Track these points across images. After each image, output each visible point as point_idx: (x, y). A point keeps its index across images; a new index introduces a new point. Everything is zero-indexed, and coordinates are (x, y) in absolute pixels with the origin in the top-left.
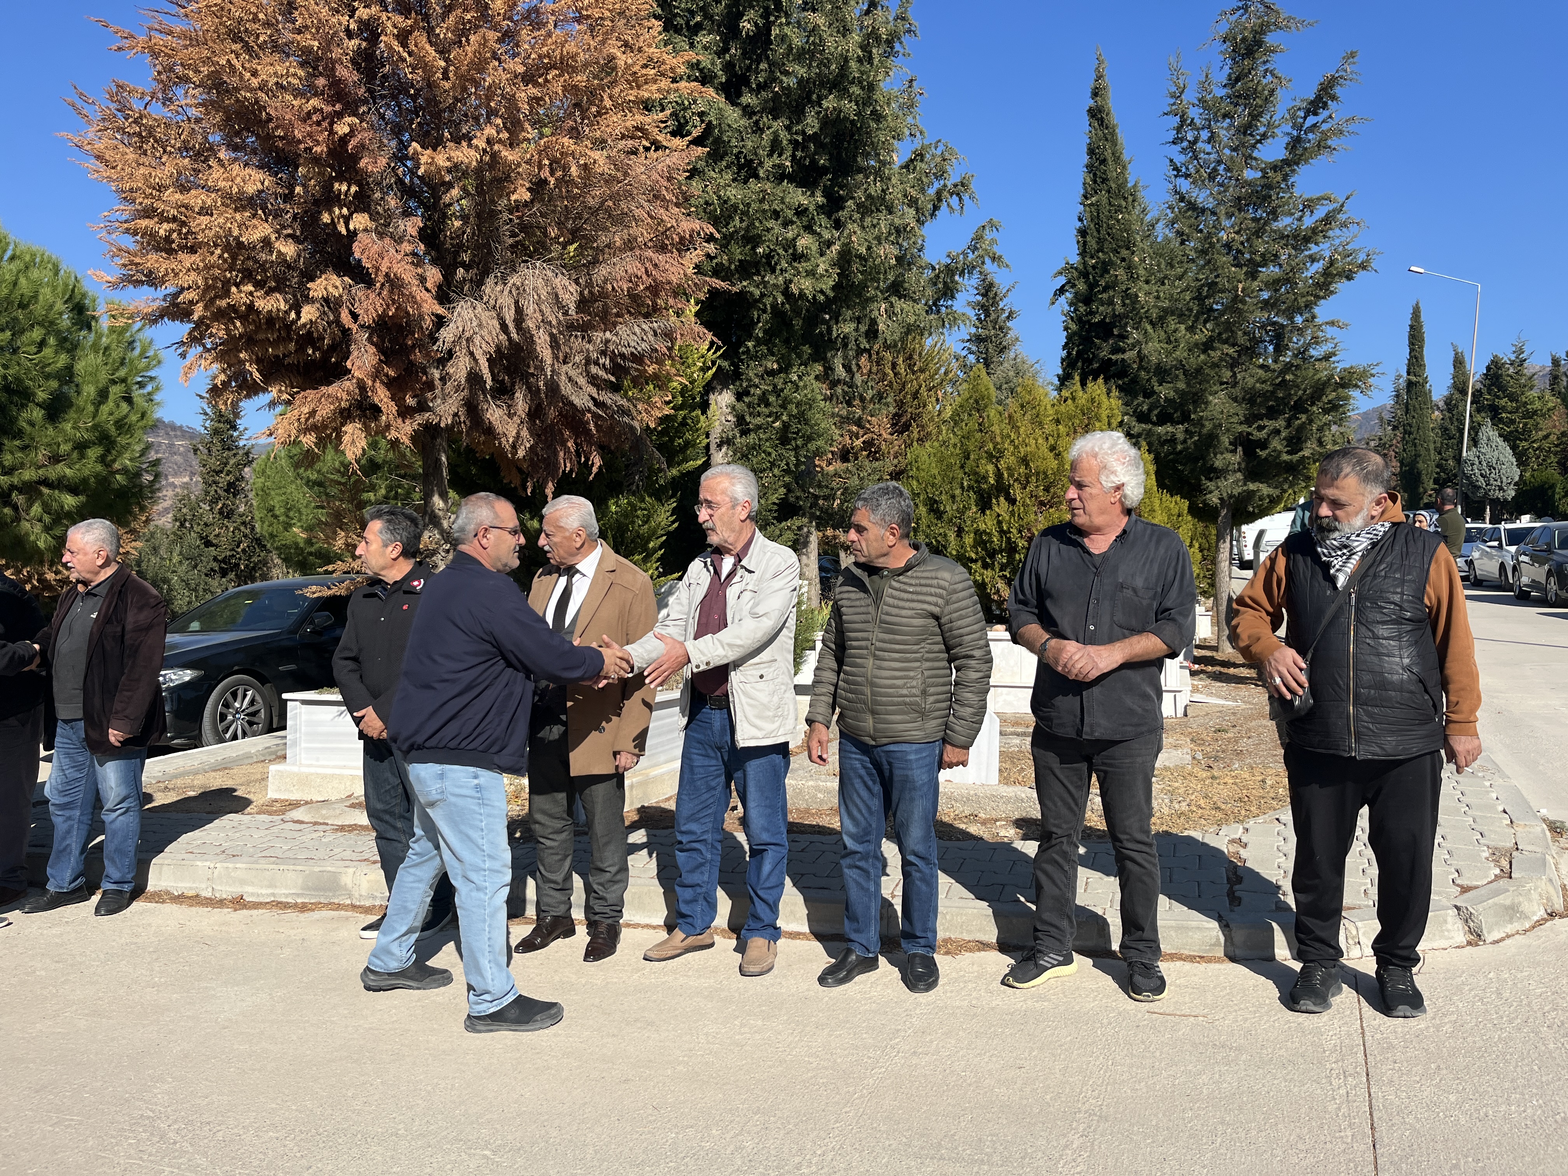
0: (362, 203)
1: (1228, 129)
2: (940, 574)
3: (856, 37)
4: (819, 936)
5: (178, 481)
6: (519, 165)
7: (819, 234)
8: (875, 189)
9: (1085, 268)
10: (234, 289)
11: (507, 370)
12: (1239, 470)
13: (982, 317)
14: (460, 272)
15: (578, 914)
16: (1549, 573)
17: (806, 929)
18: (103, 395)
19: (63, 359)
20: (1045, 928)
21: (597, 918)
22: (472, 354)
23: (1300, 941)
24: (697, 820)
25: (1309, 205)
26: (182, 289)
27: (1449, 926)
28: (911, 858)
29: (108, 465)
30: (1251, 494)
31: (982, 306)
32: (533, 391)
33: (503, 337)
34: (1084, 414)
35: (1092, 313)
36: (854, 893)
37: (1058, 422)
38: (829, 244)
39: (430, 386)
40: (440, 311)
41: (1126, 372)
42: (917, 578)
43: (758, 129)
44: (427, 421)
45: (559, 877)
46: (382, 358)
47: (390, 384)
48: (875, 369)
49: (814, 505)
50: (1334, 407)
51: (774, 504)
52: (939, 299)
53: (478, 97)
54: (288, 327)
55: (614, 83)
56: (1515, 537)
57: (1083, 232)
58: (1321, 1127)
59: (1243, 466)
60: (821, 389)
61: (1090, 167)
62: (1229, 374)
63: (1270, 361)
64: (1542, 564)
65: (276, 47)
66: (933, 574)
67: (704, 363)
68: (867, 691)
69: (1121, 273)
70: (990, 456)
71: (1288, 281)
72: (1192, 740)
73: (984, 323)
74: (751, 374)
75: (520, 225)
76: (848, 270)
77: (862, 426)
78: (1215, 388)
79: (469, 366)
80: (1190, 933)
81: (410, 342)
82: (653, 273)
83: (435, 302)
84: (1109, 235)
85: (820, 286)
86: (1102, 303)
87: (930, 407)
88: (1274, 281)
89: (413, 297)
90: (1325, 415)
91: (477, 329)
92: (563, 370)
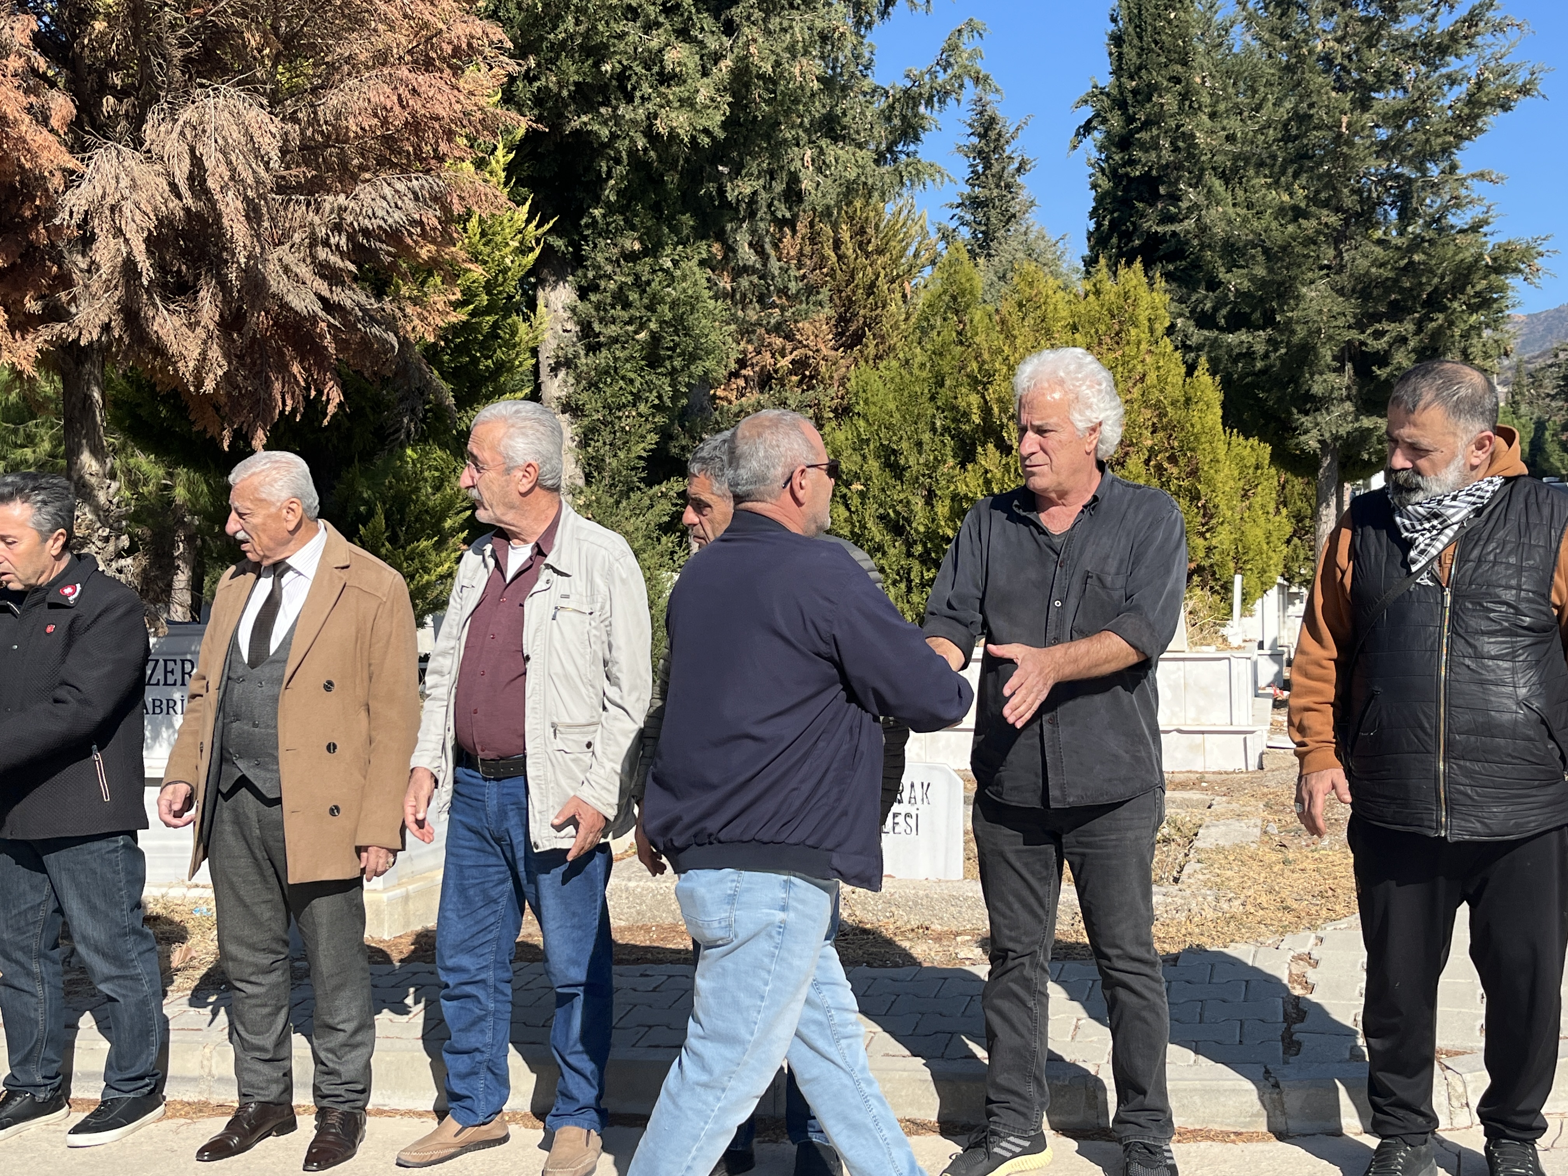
7: (702, 42)
9: (1121, 93)
11: (178, 258)
12: (1348, 398)
13: (980, 169)
14: (109, 102)
20: (1003, 1097)
22: (120, 231)
23: (1376, 1107)
24: (470, 950)
30: (1365, 434)
31: (980, 153)
32: (226, 289)
33: (169, 204)
34: (1113, 316)
35: (1132, 162)
37: (1074, 328)
38: (717, 58)
39: (65, 281)
40: (71, 162)
41: (1183, 251)
44: (60, 337)
45: (268, 1040)
48: (807, 249)
50: (1484, 302)
51: (640, 458)
52: (895, 143)
57: (1117, 40)
59: (1354, 391)
60: (712, 281)
62: (1331, 252)
63: (1394, 233)
67: (521, 243)
69: (1171, 101)
70: (974, 383)
71: (1415, 112)
72: (1267, 805)
73: (983, 178)
74: (600, 258)
75: (206, 28)
76: (745, 98)
77: (789, 337)
78: (1310, 274)
79: (124, 250)
80: (1222, 1099)
81: (28, 213)
82: (411, 102)
83: (63, 149)
84: (1156, 43)
85: (703, 122)
86: (1145, 147)
87: (893, 308)
88: (1395, 113)
89: (25, 141)
90: (1471, 314)
91: (126, 193)
92: (274, 255)
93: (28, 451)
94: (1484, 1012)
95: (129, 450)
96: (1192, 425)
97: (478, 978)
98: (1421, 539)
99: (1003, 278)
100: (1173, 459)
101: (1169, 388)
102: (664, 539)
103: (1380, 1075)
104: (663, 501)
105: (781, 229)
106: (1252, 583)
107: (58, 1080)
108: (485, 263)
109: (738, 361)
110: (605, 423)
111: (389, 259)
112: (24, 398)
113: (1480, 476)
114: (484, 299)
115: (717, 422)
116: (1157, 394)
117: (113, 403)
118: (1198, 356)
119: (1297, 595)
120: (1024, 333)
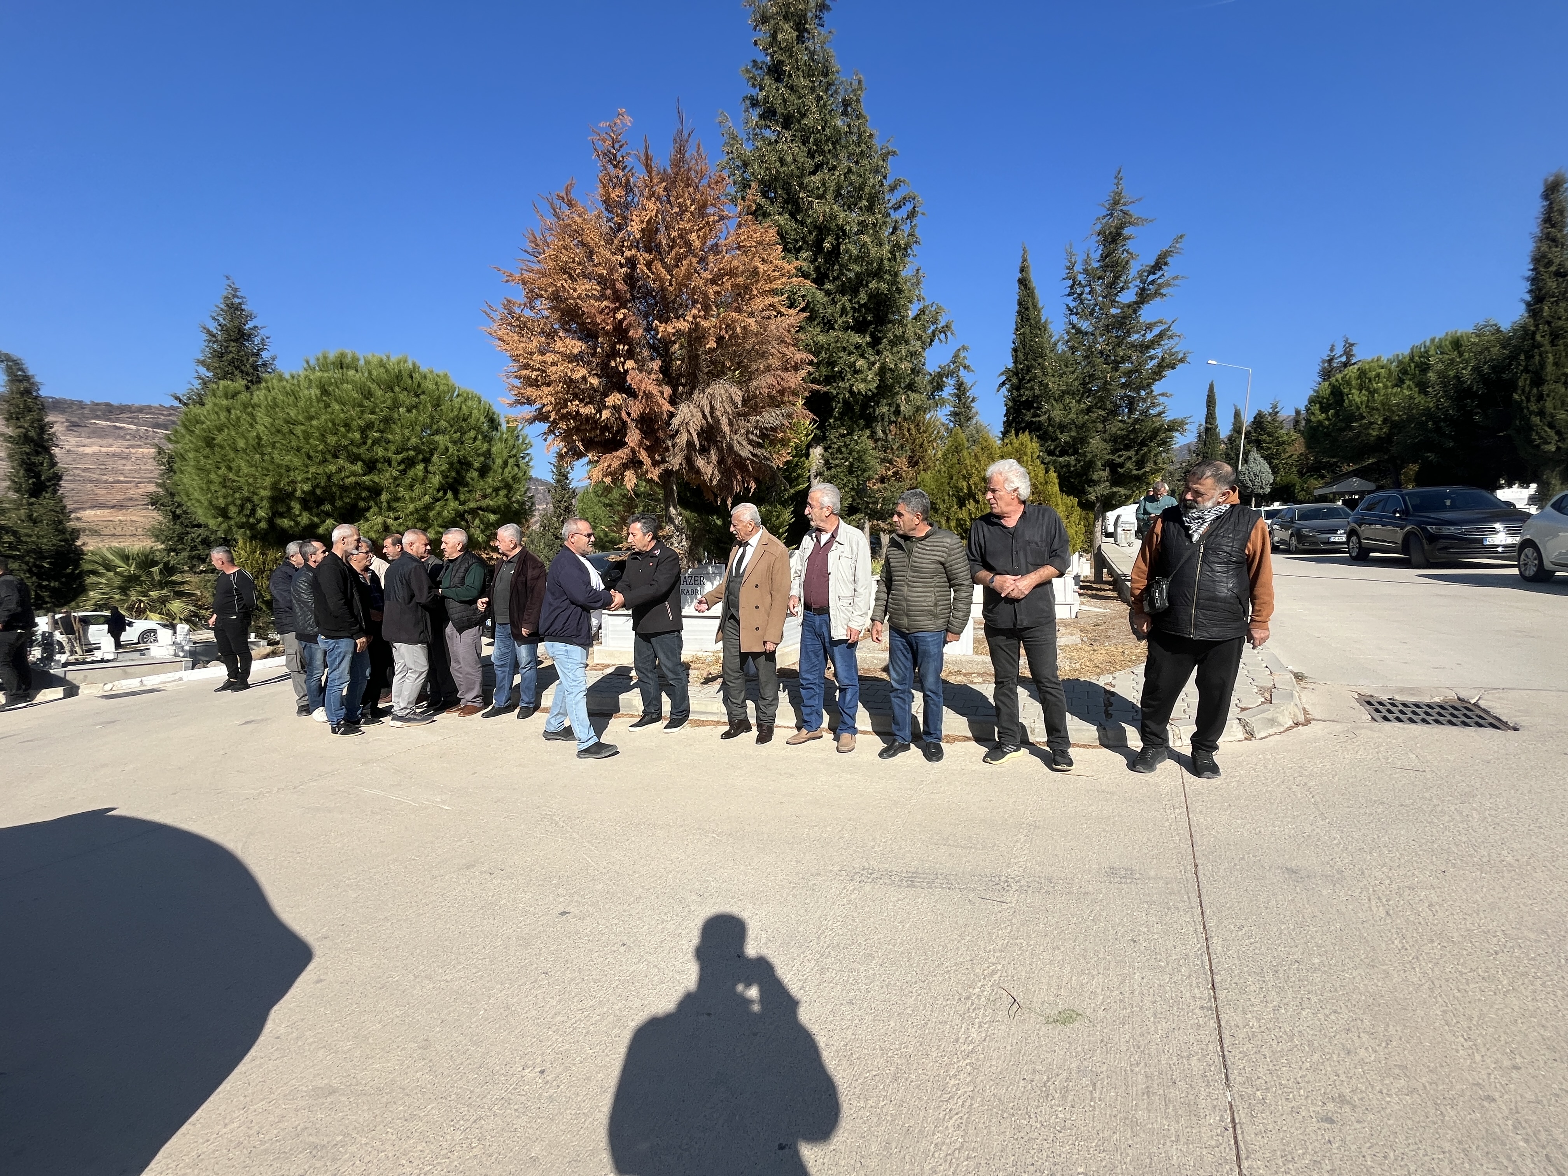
0: (630, 354)
1: (1101, 286)
2: (944, 540)
3: (887, 247)
4: (878, 733)
5: (540, 507)
6: (710, 329)
7: (868, 358)
8: (899, 331)
9: (1017, 370)
10: (569, 404)
11: (706, 439)
12: (1107, 480)
13: (958, 401)
14: (681, 389)
15: (753, 721)
16: (1292, 535)
17: (870, 729)
18: (505, 463)
19: (486, 446)
22: (688, 431)
24: (810, 673)
25: (1149, 327)
26: (544, 405)
27: (1234, 729)
28: (928, 693)
29: (509, 499)
30: (1114, 494)
31: (958, 395)
32: (720, 450)
33: (704, 422)
35: (1021, 396)
36: (897, 710)
38: (874, 363)
39: (667, 449)
40: (672, 409)
41: (1041, 428)
43: (834, 302)
44: (666, 468)
45: (739, 701)
46: (643, 436)
47: (647, 449)
48: (898, 432)
49: (867, 507)
50: (1164, 443)
52: (934, 392)
53: (688, 294)
54: (596, 422)
55: (758, 281)
56: (1270, 515)
57: (1015, 350)
58: (1161, 834)
59: (1110, 478)
60: (870, 444)
61: (1019, 313)
62: (1102, 426)
63: (1126, 418)
64: (1287, 529)
65: (585, 276)
67: (807, 431)
68: (904, 604)
69: (1038, 372)
70: (964, 477)
71: (1137, 371)
73: (959, 405)
74: (832, 437)
76: (884, 377)
77: (893, 464)
78: (1093, 434)
79: (689, 437)
80: (1086, 733)
81: (657, 427)
82: (781, 383)
83: (669, 405)
84: (1031, 351)
85: (869, 387)
86: (1027, 389)
87: (930, 452)
88: (1128, 372)
90: (1158, 447)
91: (691, 418)
92: (736, 438)
96: (1048, 491)
101: (1039, 478)
105: (892, 425)
114: (796, 452)
115: (869, 494)
117: (680, 492)
118: (1049, 466)
120: (983, 459)
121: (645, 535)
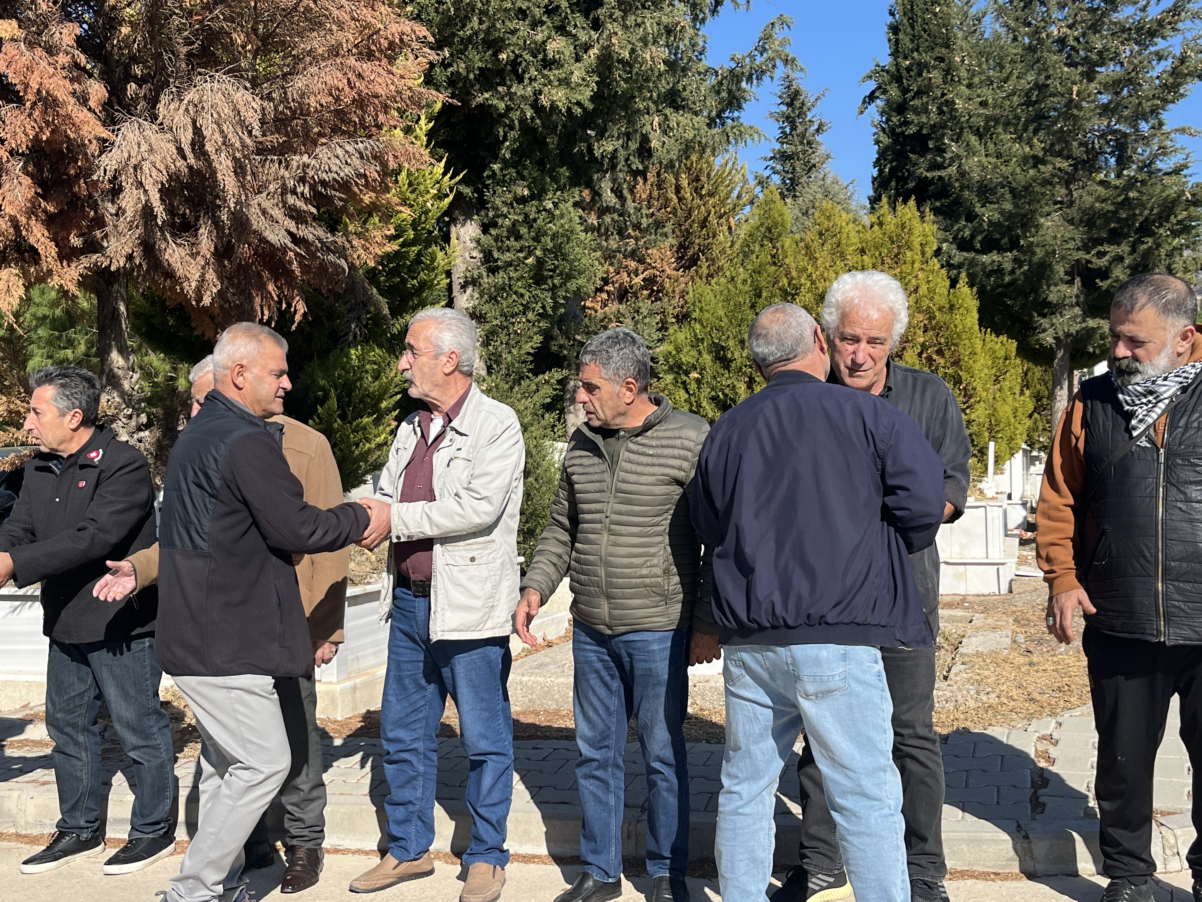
0: (11, 8)
2: (684, 433)
4: (558, 859)
7: (575, 35)
9: (898, 70)
11: (184, 203)
12: (1077, 304)
13: (788, 130)
14: (131, 88)
17: (543, 851)
20: (814, 844)
21: (294, 842)
22: (141, 184)
24: (406, 726)
30: (1090, 333)
31: (788, 118)
32: (219, 227)
33: (177, 163)
34: (893, 242)
35: (906, 123)
37: (863, 252)
38: (587, 48)
39: (100, 222)
40: (105, 134)
41: (947, 191)
42: (658, 438)
44: (96, 264)
46: (39, 190)
47: (50, 221)
48: (655, 193)
50: (1184, 229)
51: (528, 354)
52: (723, 111)
57: (895, 29)
59: (1082, 299)
60: (583, 218)
62: (1064, 191)
63: (1113, 176)
66: (677, 433)
67: (439, 191)
68: (602, 572)
69: (936, 76)
71: (1129, 81)
72: (1015, 620)
73: (790, 137)
74: (498, 202)
75: (203, 31)
76: (608, 77)
77: (641, 261)
78: (1047, 208)
79: (143, 198)
80: (984, 847)
81: (72, 172)
82: (357, 84)
83: (99, 123)
84: (925, 31)
85: (576, 97)
86: (916, 111)
87: (721, 237)
88: (1114, 82)
89: (71, 118)
90: (1174, 238)
91: (146, 155)
92: (255, 201)
93: (69, 352)
94: (1191, 781)
95: (144, 351)
96: (955, 326)
97: (411, 747)
98: (1140, 411)
99: (806, 213)
100: (940, 352)
101: (937, 297)
102: (547, 416)
103: (1110, 830)
104: (546, 387)
105: (635, 179)
106: (1003, 448)
107: (96, 825)
108: (411, 206)
109: (603, 279)
110: (502, 328)
111: (341, 203)
112: (67, 312)
113: (1185, 362)
114: (411, 234)
115: (587, 327)
116: (927, 301)
117: (134, 315)
118: (959, 273)
119: (1037, 458)
120: (823, 256)
121: (63, 415)
